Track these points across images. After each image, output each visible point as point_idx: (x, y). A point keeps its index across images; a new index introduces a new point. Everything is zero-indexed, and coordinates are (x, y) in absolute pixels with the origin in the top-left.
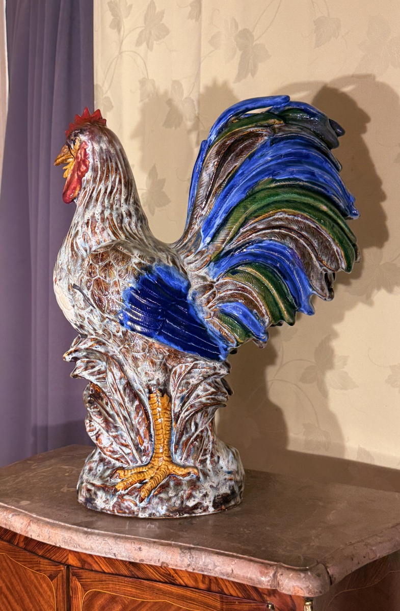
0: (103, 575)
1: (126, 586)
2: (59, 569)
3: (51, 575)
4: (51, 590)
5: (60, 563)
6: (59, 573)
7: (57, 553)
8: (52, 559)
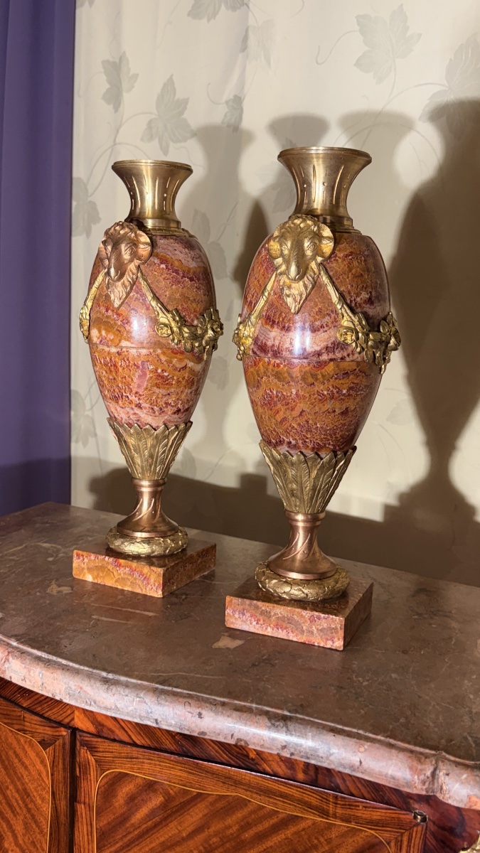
0: (134, 749)
1: (172, 768)
2: (57, 734)
3: (44, 740)
4: (43, 762)
5: (60, 724)
6: (58, 739)
7: (54, 708)
8: (46, 715)
